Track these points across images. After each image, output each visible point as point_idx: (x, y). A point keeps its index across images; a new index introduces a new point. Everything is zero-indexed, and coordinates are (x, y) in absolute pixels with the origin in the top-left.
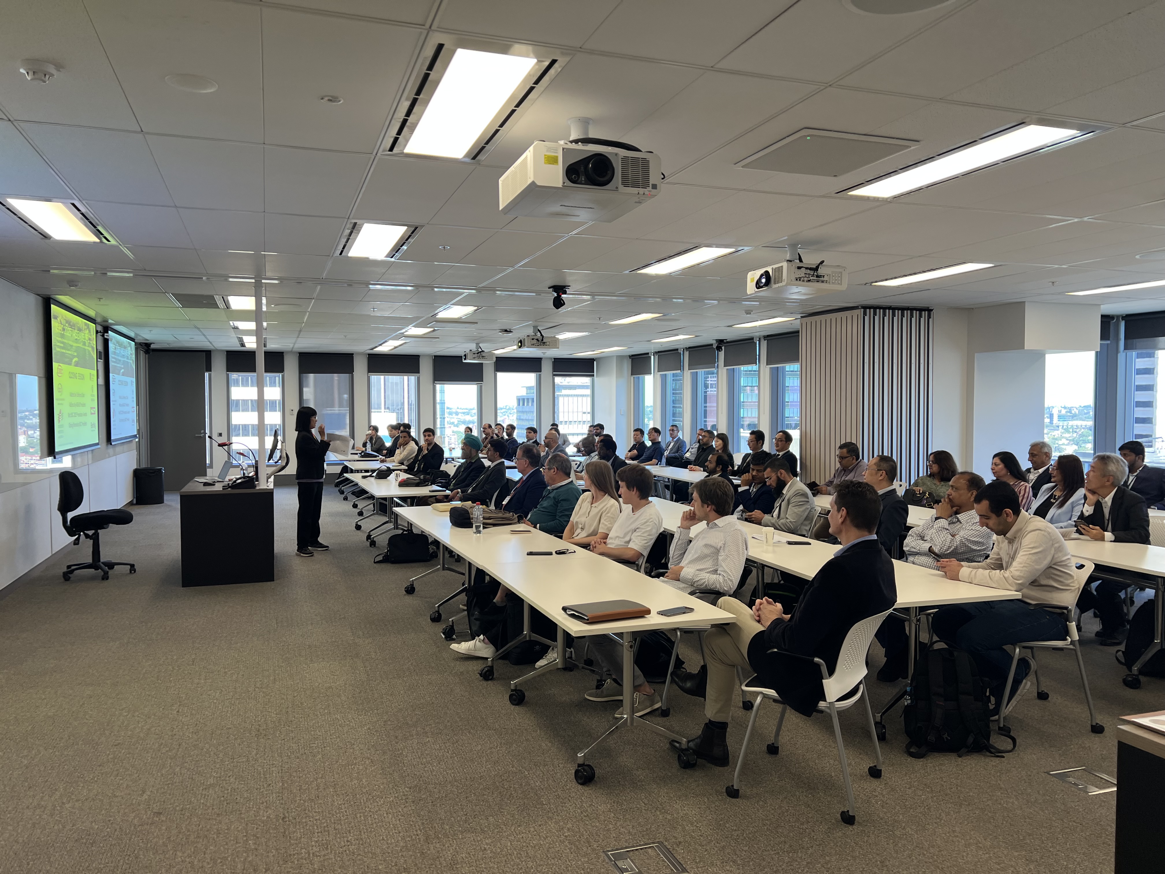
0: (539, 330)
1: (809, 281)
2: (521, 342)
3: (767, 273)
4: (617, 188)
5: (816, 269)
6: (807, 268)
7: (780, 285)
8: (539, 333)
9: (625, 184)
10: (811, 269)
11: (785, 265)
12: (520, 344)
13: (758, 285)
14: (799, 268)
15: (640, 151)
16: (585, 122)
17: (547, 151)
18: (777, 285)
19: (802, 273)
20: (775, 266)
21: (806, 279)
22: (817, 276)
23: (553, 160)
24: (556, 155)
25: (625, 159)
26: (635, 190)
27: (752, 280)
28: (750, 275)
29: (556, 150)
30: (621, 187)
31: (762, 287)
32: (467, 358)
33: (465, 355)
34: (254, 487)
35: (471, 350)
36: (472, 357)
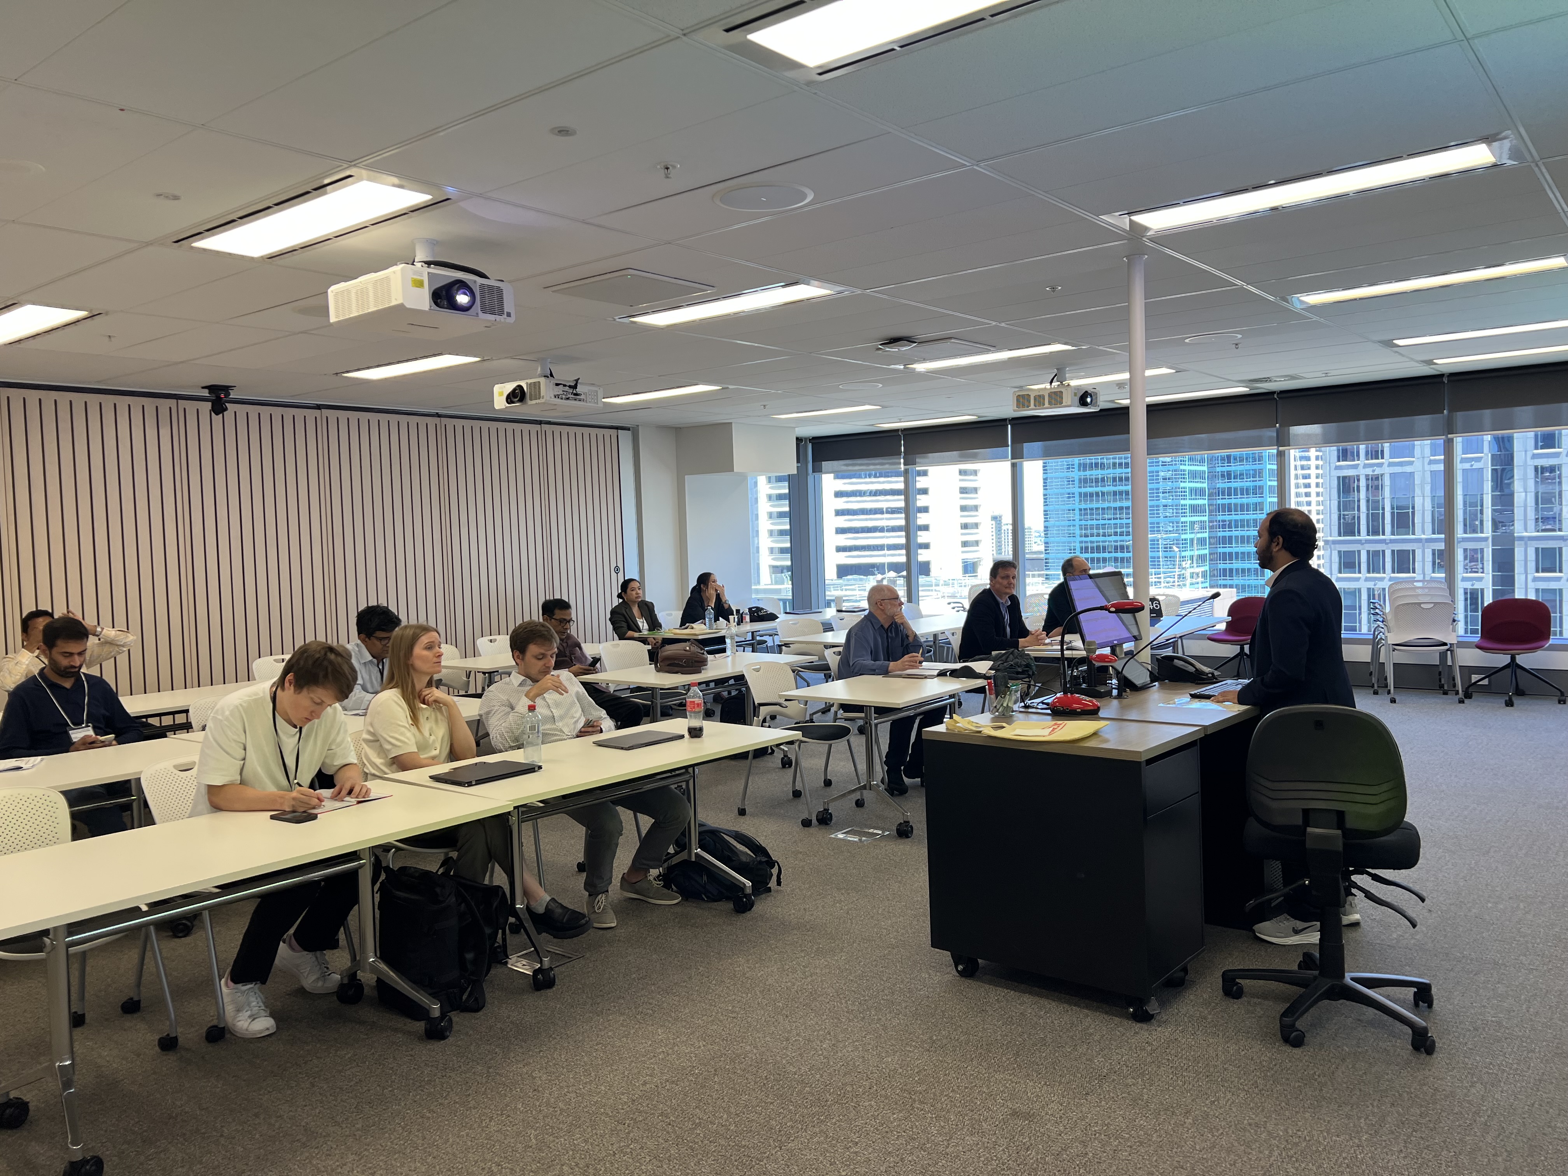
1: (568, 399)
3: (520, 387)
4: (477, 314)
5: (575, 387)
6: (565, 385)
7: (537, 401)
9: (484, 310)
10: (570, 387)
11: (542, 380)
13: (510, 398)
14: (557, 385)
15: (488, 278)
16: (433, 243)
17: (414, 274)
18: (534, 402)
19: (559, 390)
20: (529, 381)
21: (564, 396)
22: (576, 394)
23: (419, 284)
24: (422, 278)
25: (482, 286)
26: (492, 317)
27: (501, 394)
28: (497, 388)
29: (421, 275)
30: (480, 314)
31: (513, 403)
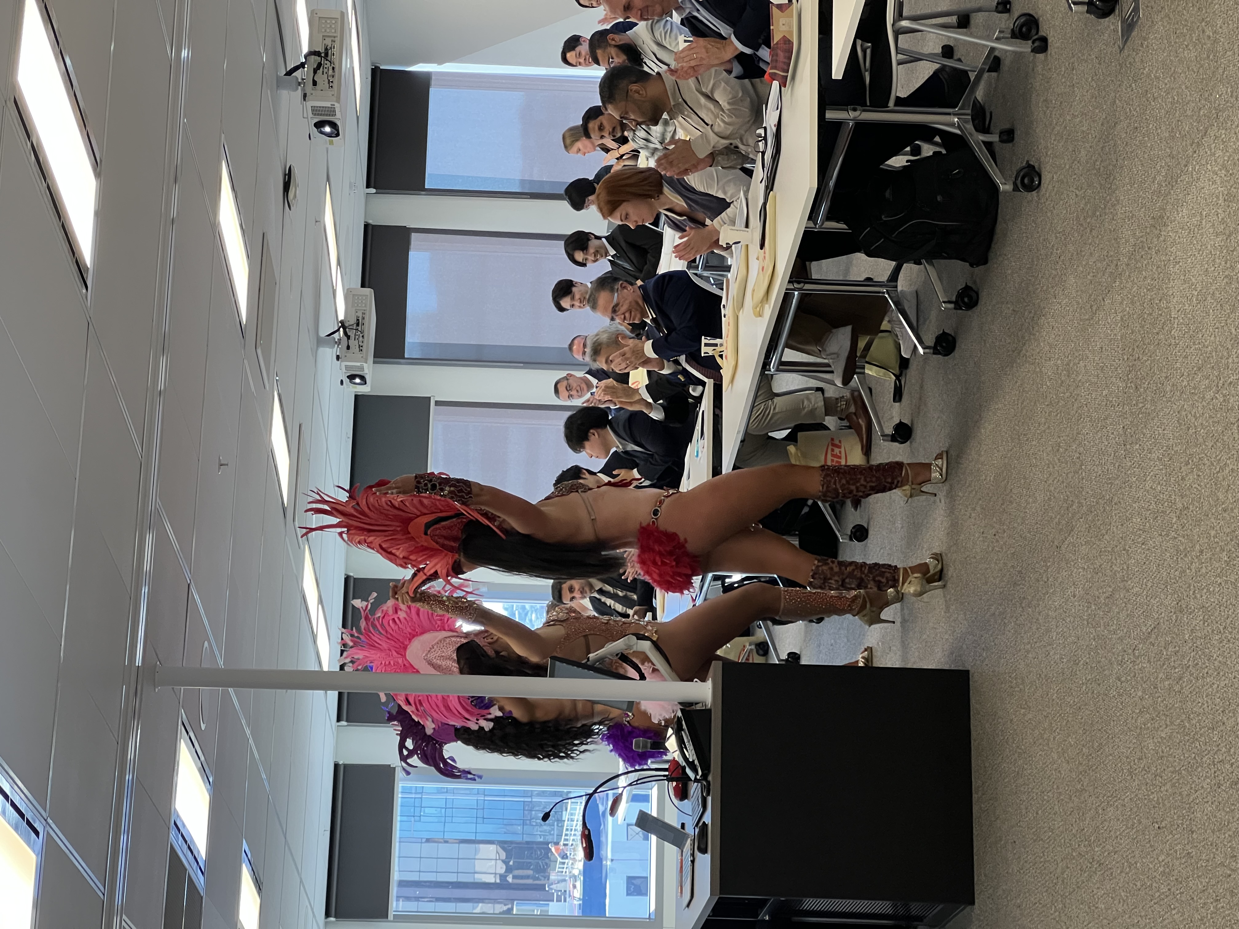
0: (289, 73)
2: (319, 125)
8: (298, 74)
12: (327, 129)
32: (362, 368)
33: (352, 377)
34: (707, 712)
35: (338, 358)
36: (359, 355)
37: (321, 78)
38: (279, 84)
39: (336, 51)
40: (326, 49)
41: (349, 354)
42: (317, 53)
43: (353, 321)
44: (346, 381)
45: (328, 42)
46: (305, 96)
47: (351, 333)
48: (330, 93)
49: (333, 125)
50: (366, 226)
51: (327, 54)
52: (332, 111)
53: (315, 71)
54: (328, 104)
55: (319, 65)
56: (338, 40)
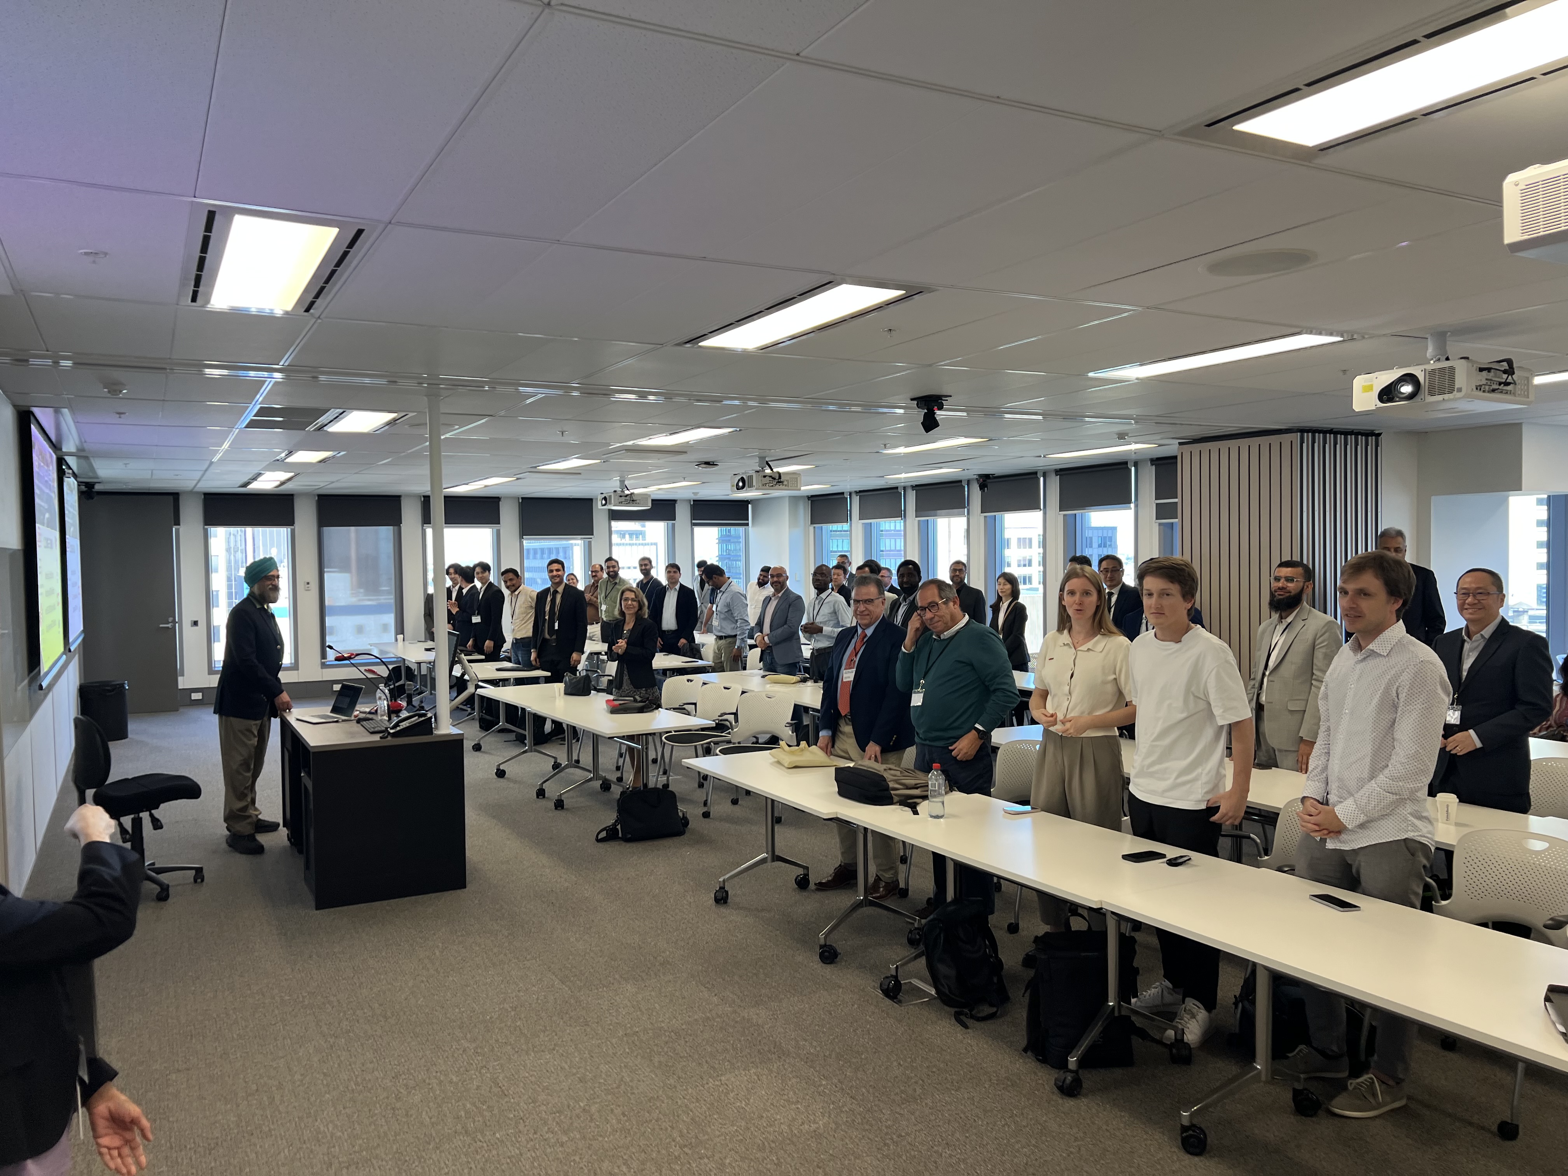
0: (767, 463)
2: (742, 480)
3: (1410, 376)
5: (1511, 372)
6: (1492, 370)
7: (1445, 397)
8: (767, 467)
10: (1503, 372)
11: (1459, 364)
12: (741, 484)
13: (1387, 394)
14: (1481, 370)
18: (1439, 399)
19: (1482, 378)
20: (1433, 366)
21: (1487, 388)
22: (1503, 384)
27: (1369, 388)
28: (1359, 382)
31: (1393, 400)
32: (610, 503)
33: (605, 499)
34: (430, 731)
35: (615, 491)
36: (617, 502)
37: (768, 479)
38: (762, 458)
39: (781, 486)
40: (782, 482)
41: (617, 497)
42: (780, 477)
43: (634, 498)
44: (603, 496)
45: (785, 483)
46: (758, 472)
47: (628, 498)
48: (760, 485)
49: (743, 487)
50: (675, 501)
51: (780, 482)
52: (751, 486)
53: (770, 477)
54: (754, 484)
55: (774, 479)
56: (787, 488)
